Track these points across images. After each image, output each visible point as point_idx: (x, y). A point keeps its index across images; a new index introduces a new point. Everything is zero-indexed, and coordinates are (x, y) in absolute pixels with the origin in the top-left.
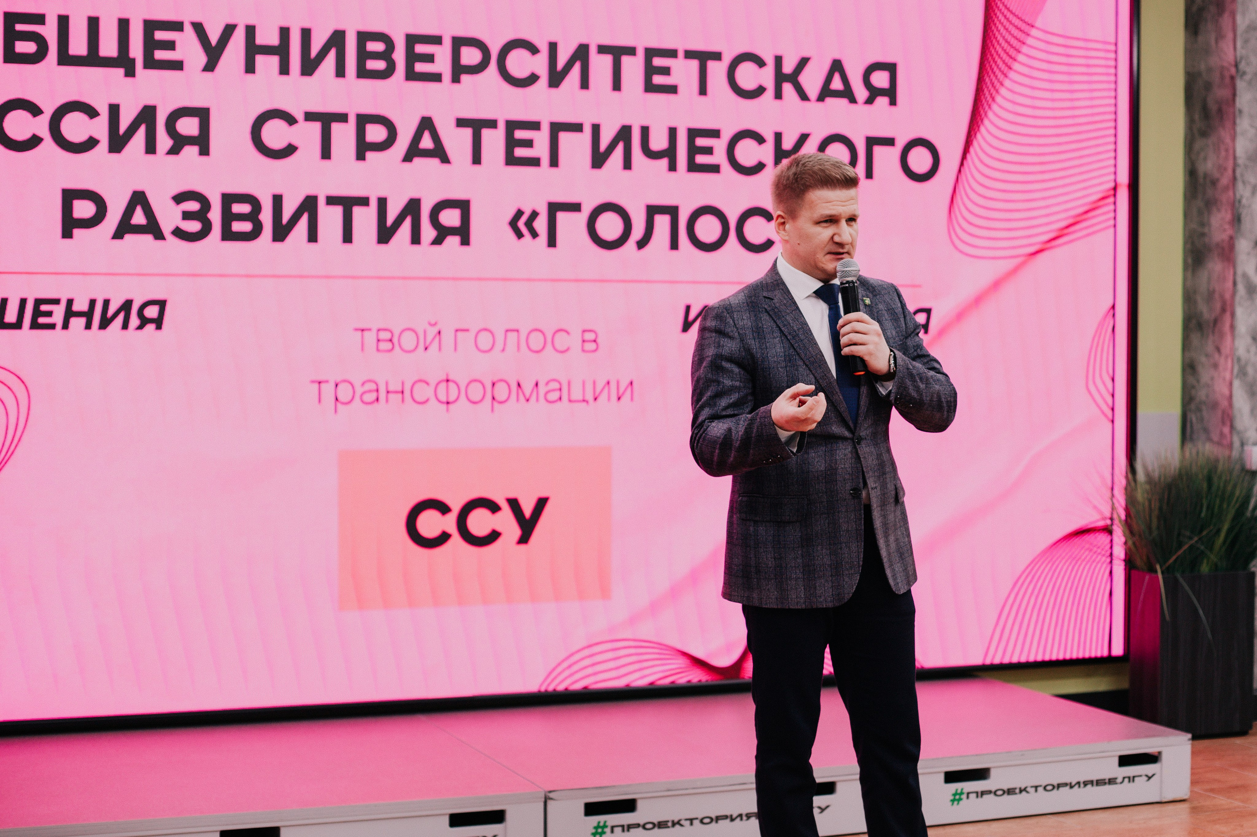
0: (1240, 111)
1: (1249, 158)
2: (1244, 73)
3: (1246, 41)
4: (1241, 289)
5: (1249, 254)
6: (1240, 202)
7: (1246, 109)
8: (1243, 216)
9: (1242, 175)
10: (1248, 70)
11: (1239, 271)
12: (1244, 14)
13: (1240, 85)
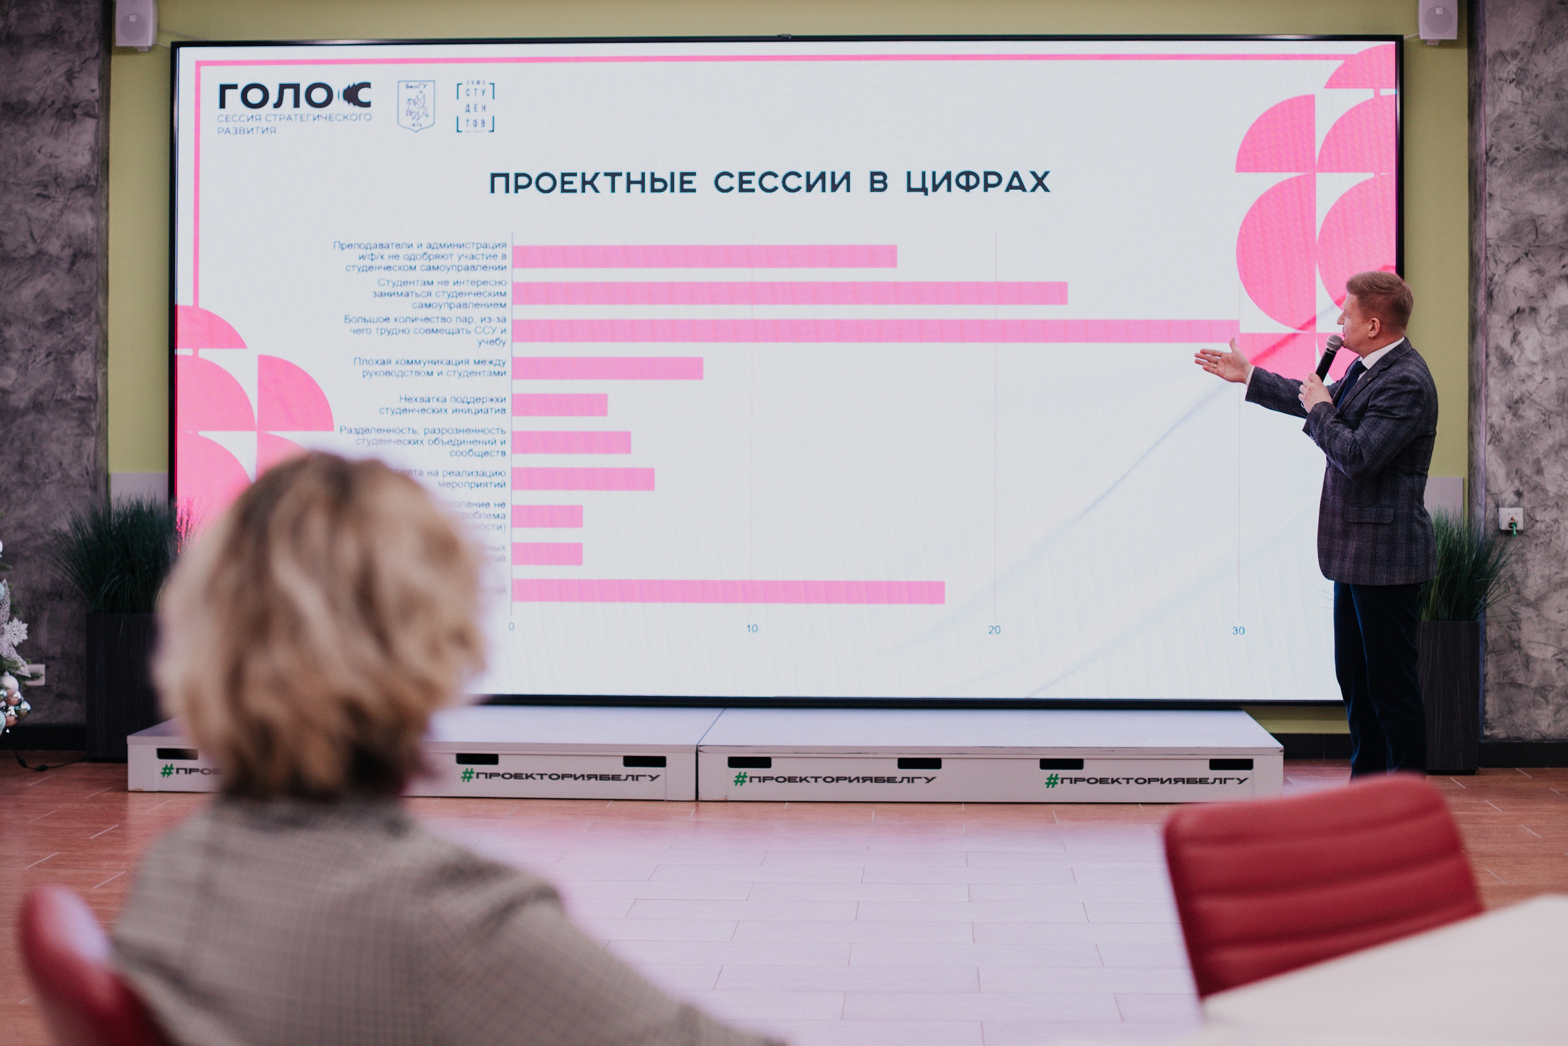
0: (1491, 195)
1: (1502, 239)
2: (1496, 159)
3: (1497, 130)
4: (1493, 359)
5: (1502, 327)
6: (1491, 280)
7: (1497, 193)
8: (1495, 292)
9: (1494, 255)
10: (1498, 156)
11: (1492, 344)
12: (1494, 105)
13: (1491, 170)
